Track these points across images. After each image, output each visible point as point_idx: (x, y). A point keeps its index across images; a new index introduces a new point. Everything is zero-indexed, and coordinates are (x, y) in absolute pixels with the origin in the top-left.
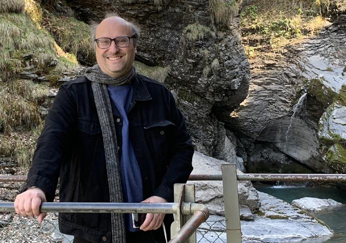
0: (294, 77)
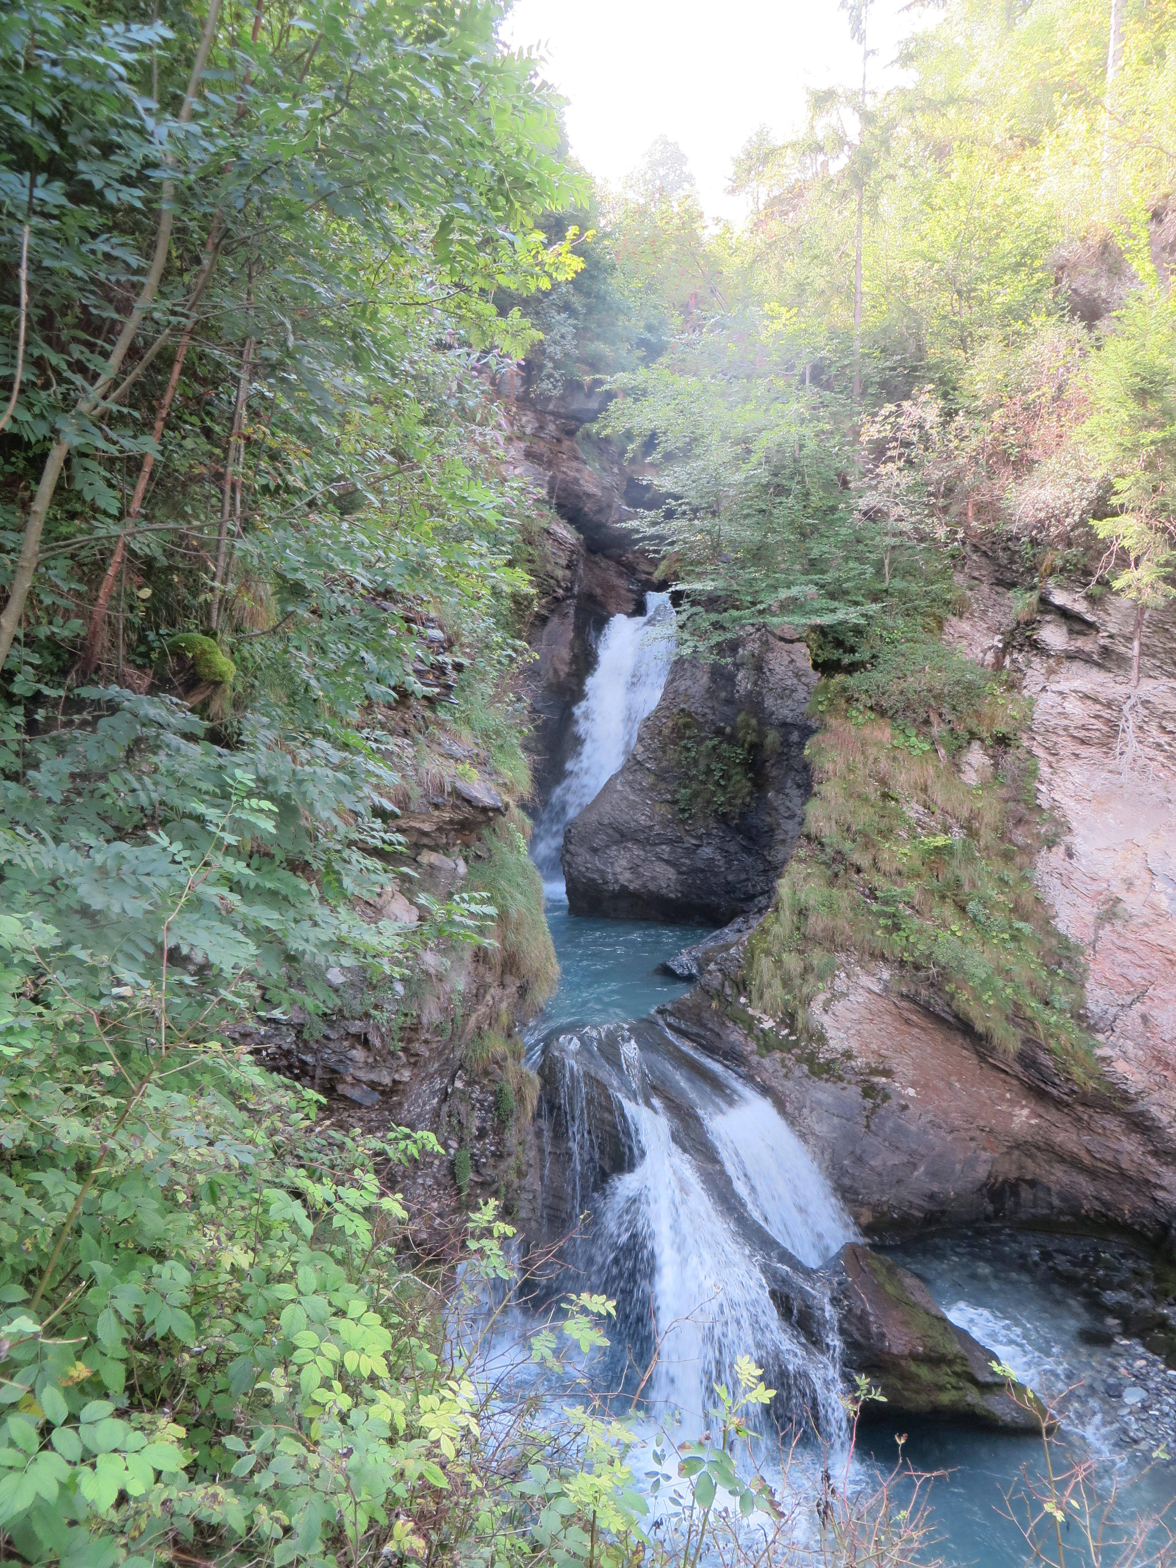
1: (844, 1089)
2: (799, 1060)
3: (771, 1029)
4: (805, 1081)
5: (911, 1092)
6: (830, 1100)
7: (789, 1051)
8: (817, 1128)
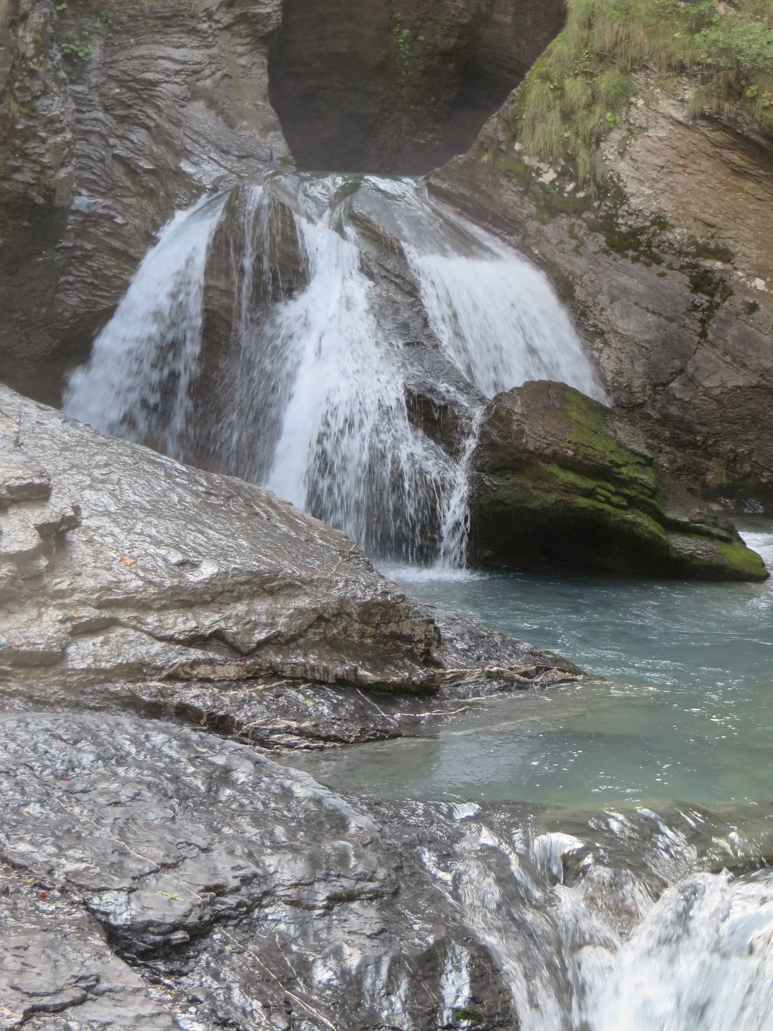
0: (148, 171)
1: (662, 275)
2: (593, 228)
3: (552, 182)
4: (604, 259)
5: (760, 284)
6: (641, 288)
7: (579, 217)
8: (621, 325)
